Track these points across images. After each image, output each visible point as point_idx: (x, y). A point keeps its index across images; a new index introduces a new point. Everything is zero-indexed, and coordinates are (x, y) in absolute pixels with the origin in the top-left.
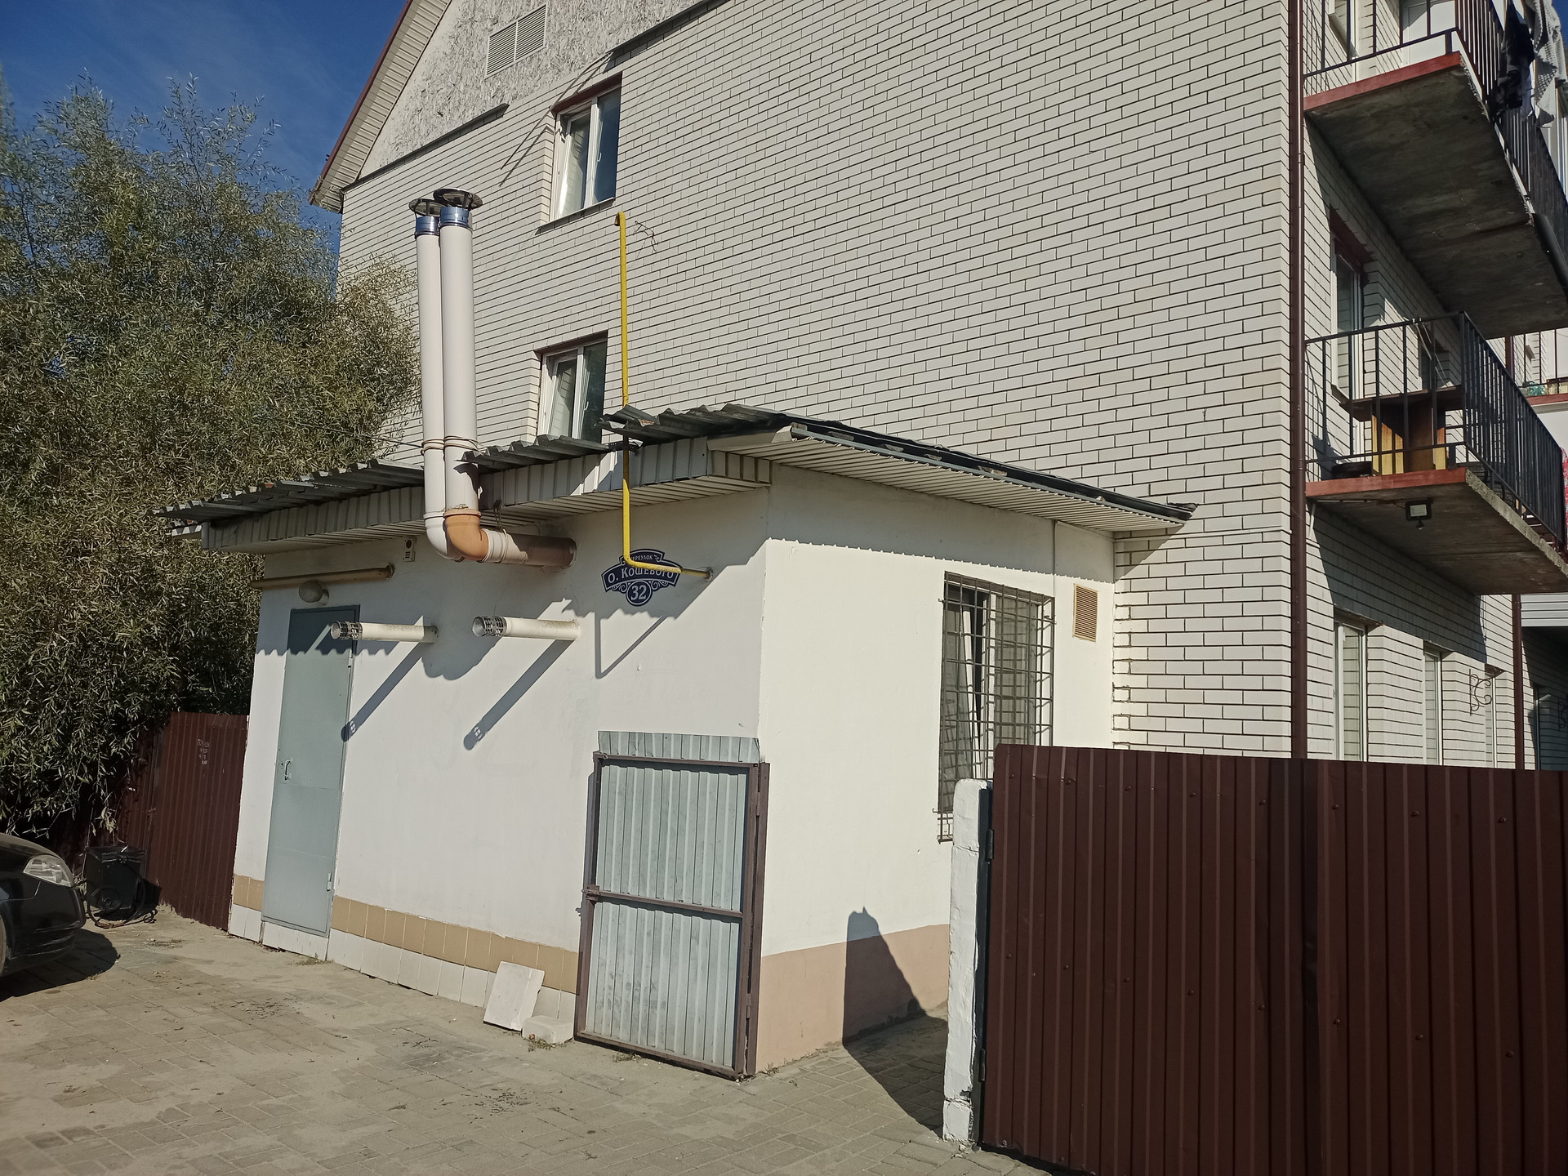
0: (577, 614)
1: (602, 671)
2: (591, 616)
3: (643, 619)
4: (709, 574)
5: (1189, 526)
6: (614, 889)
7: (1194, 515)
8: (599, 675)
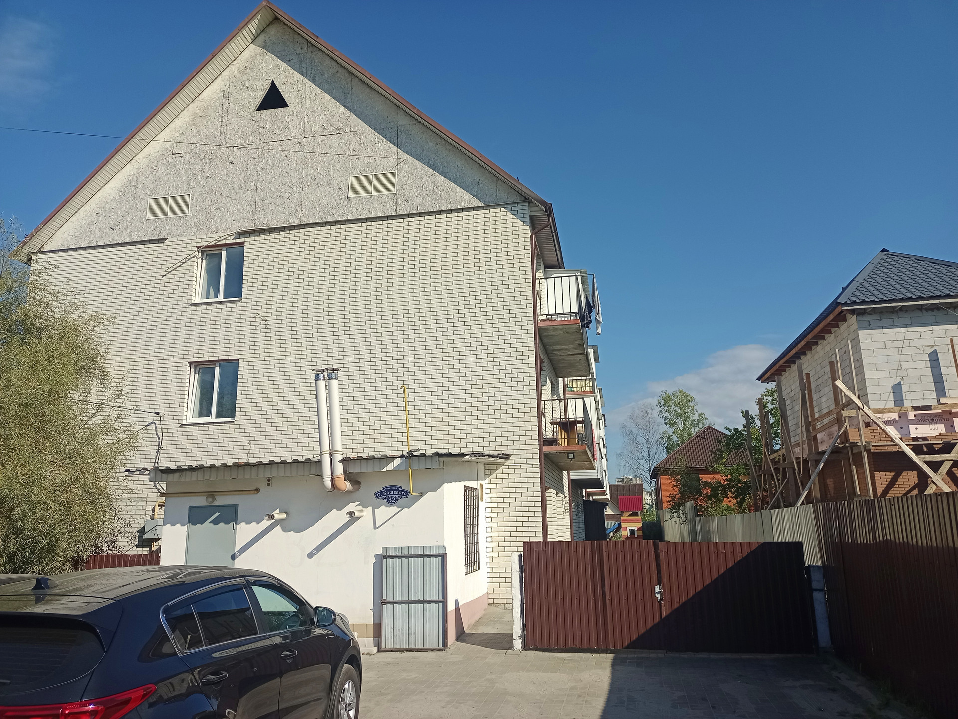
0: (363, 507)
1: (377, 526)
2: (370, 508)
3: (394, 509)
4: (422, 494)
5: (509, 462)
6: (390, 599)
7: (511, 458)
8: (375, 528)
